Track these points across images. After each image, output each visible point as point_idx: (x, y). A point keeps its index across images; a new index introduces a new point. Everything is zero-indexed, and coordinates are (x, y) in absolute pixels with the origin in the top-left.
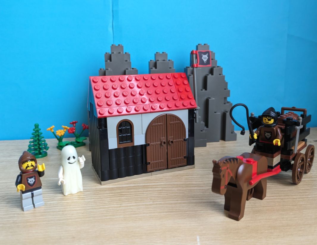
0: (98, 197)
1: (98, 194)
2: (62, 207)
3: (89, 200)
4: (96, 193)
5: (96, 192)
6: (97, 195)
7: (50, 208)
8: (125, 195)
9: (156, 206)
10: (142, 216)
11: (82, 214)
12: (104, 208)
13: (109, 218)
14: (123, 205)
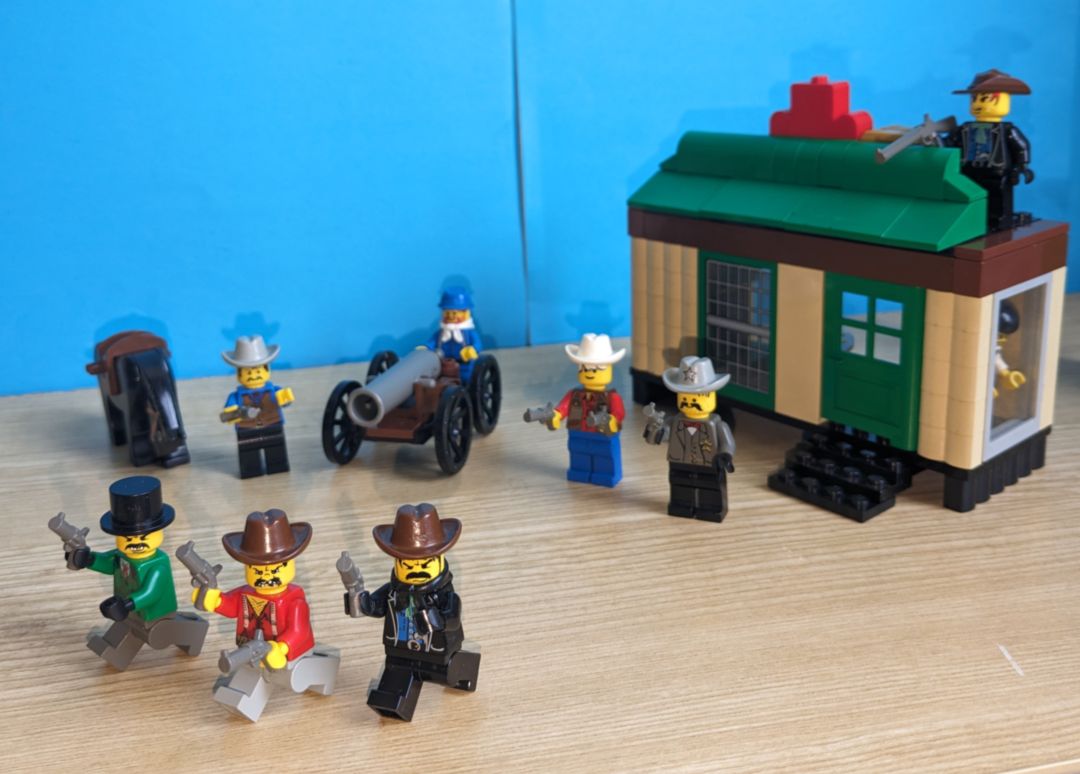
0: (625, 552)
1: (616, 543)
2: (536, 589)
3: (604, 562)
4: (608, 538)
5: (605, 536)
6: (619, 546)
7: (501, 594)
8: (706, 542)
9: (822, 568)
10: (800, 601)
11: (613, 604)
12: (666, 584)
13: (707, 613)
14: (719, 572)
